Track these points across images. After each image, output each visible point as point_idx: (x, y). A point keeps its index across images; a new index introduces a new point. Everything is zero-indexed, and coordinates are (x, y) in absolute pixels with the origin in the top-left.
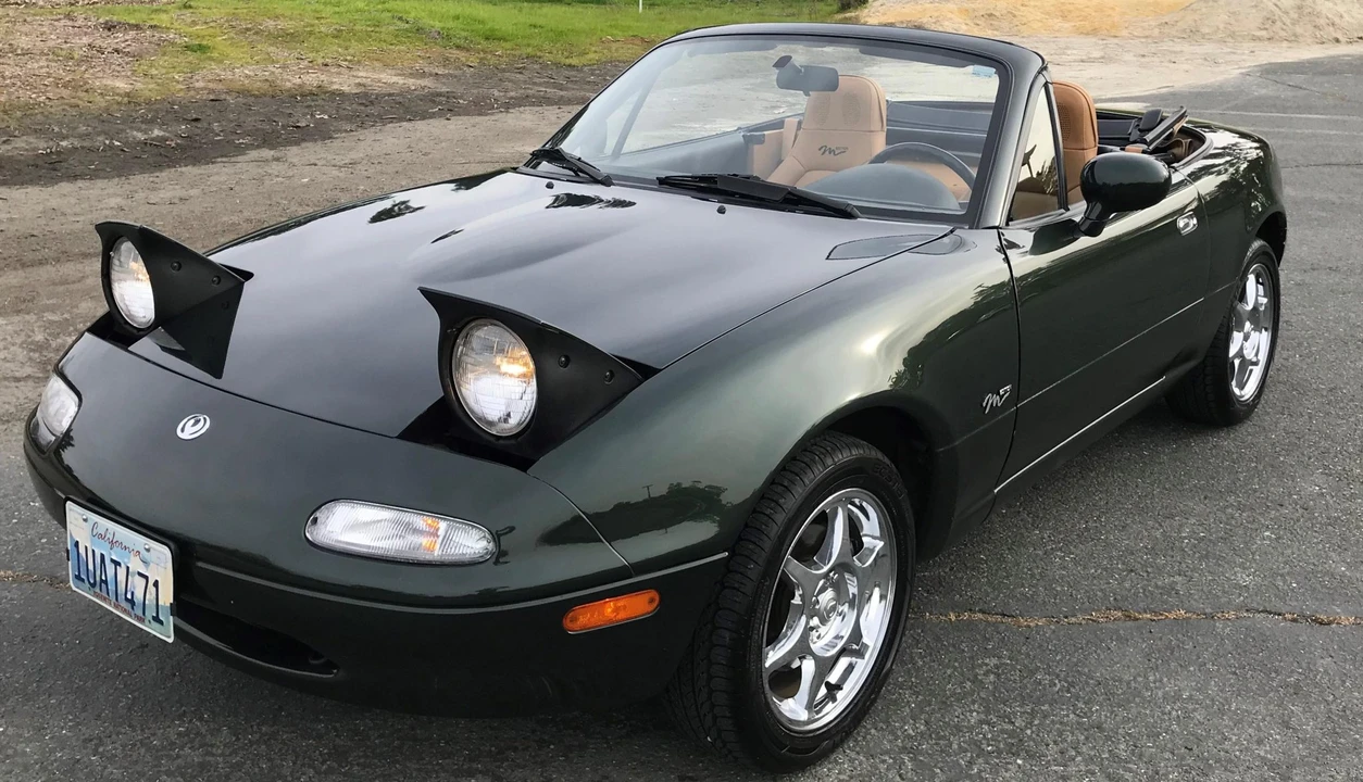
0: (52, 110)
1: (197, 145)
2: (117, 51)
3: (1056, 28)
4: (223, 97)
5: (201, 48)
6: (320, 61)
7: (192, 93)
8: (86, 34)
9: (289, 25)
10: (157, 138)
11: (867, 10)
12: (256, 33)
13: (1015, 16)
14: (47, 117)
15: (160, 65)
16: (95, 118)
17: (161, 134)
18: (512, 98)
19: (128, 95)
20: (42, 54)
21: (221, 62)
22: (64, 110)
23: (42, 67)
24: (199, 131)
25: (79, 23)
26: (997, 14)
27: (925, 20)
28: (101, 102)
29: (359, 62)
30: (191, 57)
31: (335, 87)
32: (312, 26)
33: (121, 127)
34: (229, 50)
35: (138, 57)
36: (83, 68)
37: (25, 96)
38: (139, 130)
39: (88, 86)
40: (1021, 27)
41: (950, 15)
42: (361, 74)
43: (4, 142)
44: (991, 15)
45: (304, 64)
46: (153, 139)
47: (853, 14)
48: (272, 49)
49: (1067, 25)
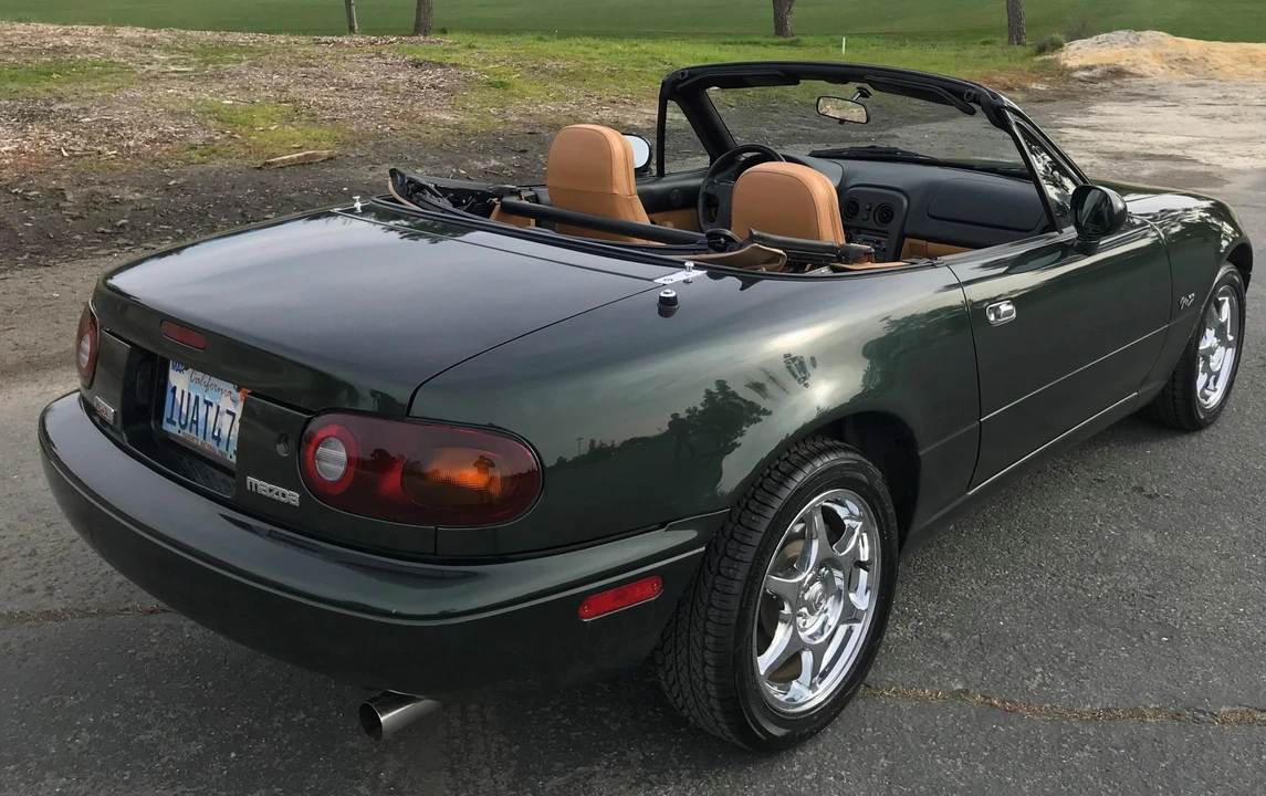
0: (399, 140)
1: (530, 174)
2: (433, 86)
3: (1249, 72)
4: (537, 130)
5: (503, 85)
6: (607, 99)
7: (510, 126)
8: (399, 70)
9: (571, 65)
10: (495, 167)
11: (1063, 54)
12: (543, 72)
13: (1207, 61)
14: (395, 146)
15: (474, 99)
16: (437, 147)
17: (498, 164)
18: (781, 136)
19: (455, 127)
20: (373, 88)
21: (523, 97)
22: (409, 140)
23: (376, 101)
24: (527, 162)
25: (389, 60)
26: (1190, 58)
27: (1123, 63)
28: (436, 135)
29: (639, 100)
30: (497, 93)
31: (630, 122)
32: (589, 66)
33: (462, 157)
34: (527, 87)
35: (451, 91)
36: (409, 101)
37: (371, 126)
38: (478, 160)
39: (419, 118)
40: (1215, 72)
41: (1145, 59)
42: (646, 111)
43: (370, 169)
44: (1184, 59)
45: (594, 101)
46: (491, 168)
47: (1050, 57)
48: (561, 86)
49: (1258, 70)
